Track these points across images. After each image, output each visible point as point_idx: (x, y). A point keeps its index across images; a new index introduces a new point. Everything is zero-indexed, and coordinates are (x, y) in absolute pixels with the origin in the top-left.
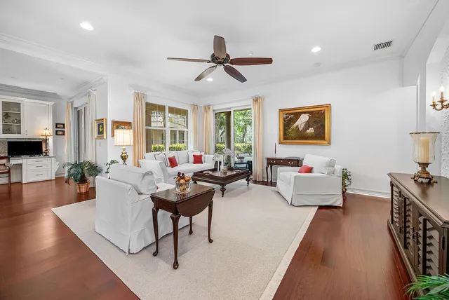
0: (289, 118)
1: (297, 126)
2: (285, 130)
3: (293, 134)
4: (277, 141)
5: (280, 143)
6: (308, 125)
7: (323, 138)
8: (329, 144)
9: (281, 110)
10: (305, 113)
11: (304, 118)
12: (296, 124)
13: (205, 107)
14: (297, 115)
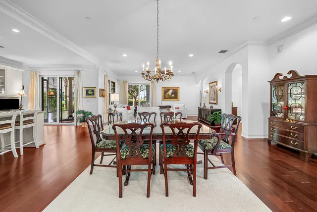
0: (166, 90)
2: (164, 95)
3: (167, 97)
4: (161, 99)
5: (163, 100)
6: (172, 94)
7: (177, 98)
8: (179, 100)
9: (163, 87)
11: (171, 91)
12: (168, 93)
13: (124, 81)
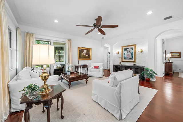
1: (83, 54)
2: (80, 55)
3: (82, 57)
6: (86, 54)
7: (90, 58)
8: (91, 60)
9: (78, 47)
10: (86, 50)
11: (85, 51)
12: (83, 53)
14: (83, 50)
